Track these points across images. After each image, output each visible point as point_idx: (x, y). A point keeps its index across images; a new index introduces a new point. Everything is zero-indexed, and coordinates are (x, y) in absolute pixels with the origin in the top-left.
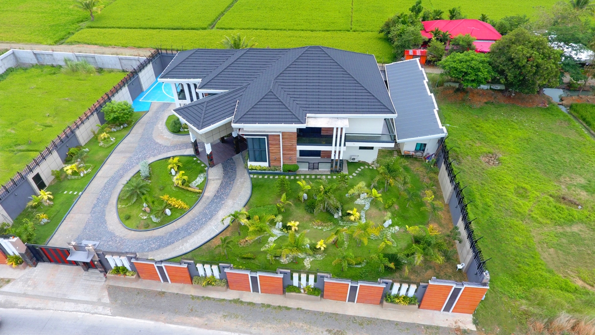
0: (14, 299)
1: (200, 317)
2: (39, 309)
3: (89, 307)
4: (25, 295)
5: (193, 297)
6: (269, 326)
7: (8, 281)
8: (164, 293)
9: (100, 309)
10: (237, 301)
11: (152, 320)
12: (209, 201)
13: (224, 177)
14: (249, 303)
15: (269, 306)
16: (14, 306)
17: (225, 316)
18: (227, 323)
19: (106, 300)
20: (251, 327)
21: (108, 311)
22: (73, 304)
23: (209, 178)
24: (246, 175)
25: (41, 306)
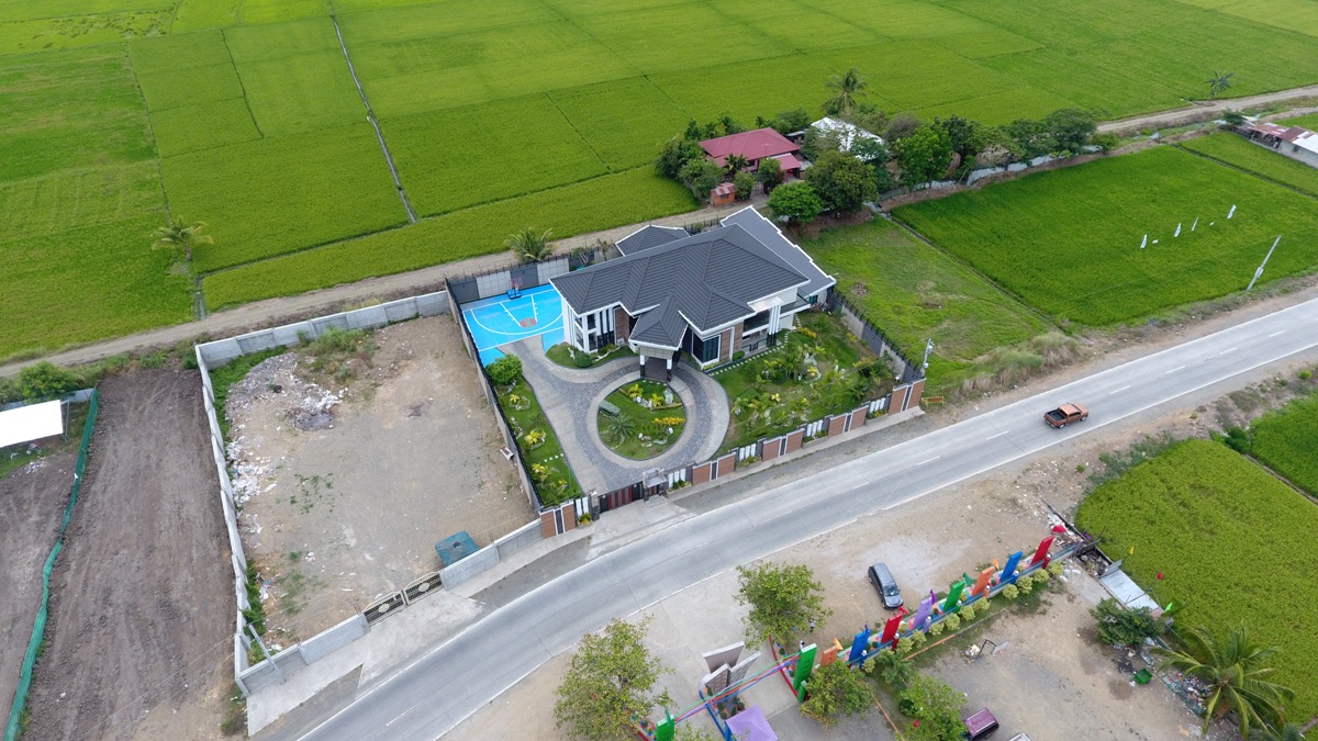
1: (759, 487)
2: (640, 539)
3: (676, 519)
4: (615, 538)
7: (589, 538)
8: (718, 486)
9: (685, 516)
10: (773, 467)
11: (729, 504)
12: (695, 408)
13: (689, 386)
14: (783, 464)
15: (797, 459)
16: (618, 547)
17: (775, 478)
19: (682, 510)
21: (691, 514)
22: (661, 524)
23: (677, 391)
24: (704, 376)
25: (639, 536)
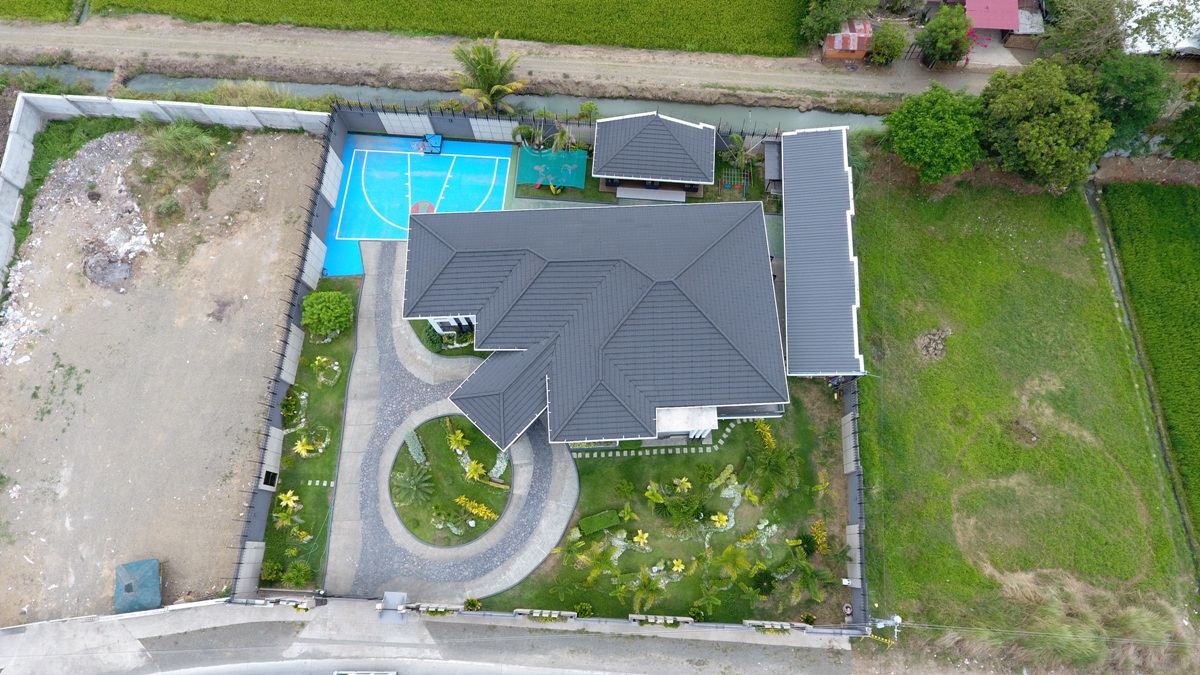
0: (323, 648)
1: (543, 654)
2: (357, 657)
5: (531, 631)
6: (623, 659)
8: (494, 627)
10: (581, 632)
11: (491, 661)
12: (522, 503)
13: (536, 462)
14: (597, 634)
15: (620, 636)
17: (572, 652)
18: (575, 659)
19: (430, 640)
20: (603, 662)
21: (437, 654)
22: (394, 649)
23: (515, 462)
24: (567, 453)
